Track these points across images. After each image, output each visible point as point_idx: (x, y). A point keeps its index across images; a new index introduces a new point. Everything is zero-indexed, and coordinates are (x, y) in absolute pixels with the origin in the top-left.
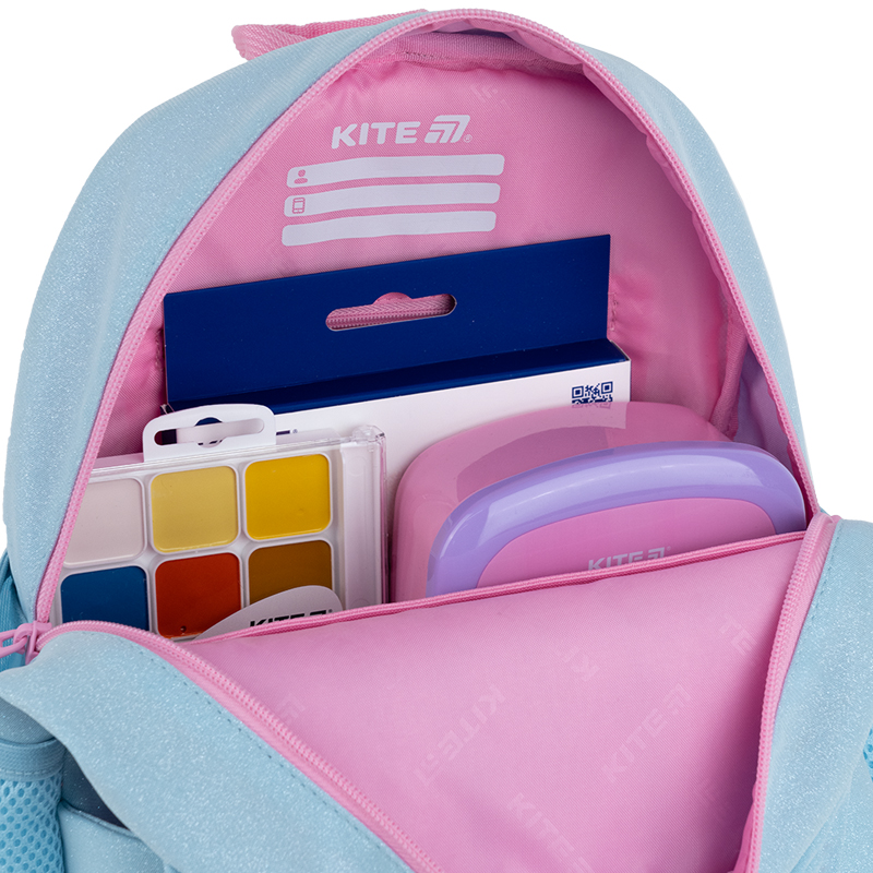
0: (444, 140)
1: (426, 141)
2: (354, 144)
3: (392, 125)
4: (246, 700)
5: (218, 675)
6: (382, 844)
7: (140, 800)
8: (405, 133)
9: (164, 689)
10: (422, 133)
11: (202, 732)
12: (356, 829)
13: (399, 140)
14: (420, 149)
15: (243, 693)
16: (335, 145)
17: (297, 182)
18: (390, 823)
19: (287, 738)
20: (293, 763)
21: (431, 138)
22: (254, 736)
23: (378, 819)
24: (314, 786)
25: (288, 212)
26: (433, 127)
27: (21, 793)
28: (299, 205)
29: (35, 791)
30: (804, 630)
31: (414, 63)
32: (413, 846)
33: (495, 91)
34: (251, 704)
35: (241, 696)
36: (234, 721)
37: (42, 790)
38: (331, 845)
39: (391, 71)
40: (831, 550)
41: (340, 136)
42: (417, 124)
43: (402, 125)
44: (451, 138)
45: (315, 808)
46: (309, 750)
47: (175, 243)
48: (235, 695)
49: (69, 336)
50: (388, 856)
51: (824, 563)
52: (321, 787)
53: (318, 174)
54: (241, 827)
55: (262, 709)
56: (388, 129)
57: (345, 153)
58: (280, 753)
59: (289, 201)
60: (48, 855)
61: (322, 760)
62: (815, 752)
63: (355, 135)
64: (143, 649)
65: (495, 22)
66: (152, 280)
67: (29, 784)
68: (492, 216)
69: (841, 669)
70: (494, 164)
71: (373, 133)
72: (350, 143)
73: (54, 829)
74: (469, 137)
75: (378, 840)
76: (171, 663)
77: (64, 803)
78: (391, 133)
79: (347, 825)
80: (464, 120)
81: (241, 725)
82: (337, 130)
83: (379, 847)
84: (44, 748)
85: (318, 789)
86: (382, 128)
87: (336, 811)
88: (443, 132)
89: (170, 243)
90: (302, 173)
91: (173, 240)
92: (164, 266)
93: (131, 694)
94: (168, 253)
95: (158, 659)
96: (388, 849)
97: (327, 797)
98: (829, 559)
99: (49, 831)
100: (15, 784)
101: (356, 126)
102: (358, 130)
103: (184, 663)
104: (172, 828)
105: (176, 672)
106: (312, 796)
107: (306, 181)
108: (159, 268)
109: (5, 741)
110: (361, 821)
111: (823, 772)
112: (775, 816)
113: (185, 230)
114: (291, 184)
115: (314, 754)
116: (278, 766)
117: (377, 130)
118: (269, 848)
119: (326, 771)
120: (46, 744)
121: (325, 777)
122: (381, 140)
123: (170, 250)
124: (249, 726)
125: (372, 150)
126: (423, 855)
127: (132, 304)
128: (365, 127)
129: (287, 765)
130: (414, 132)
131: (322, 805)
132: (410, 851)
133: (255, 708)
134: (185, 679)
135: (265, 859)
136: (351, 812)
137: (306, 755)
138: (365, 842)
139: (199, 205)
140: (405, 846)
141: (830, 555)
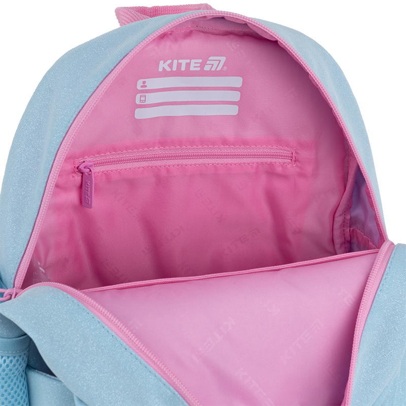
0: (213, 69)
1: (205, 69)
2: (170, 70)
3: (188, 61)
4: (116, 322)
5: (104, 310)
6: (176, 393)
7: (65, 366)
8: (195, 65)
9: (78, 315)
10: (203, 65)
11: (95, 336)
12: (164, 385)
13: (192, 69)
14: (202, 73)
15: (115, 319)
16: (160, 70)
17: (142, 87)
18: (180, 383)
19: (135, 341)
20: (137, 353)
21: (207, 68)
22: (119, 339)
23: (174, 381)
24: (146, 364)
25: (138, 102)
26: (208, 62)
27: (11, 361)
28: (143, 99)
29: (18, 361)
30: (376, 296)
31: (200, 31)
32: (190, 395)
33: (238, 46)
34: (118, 324)
35: (114, 320)
36: (110, 332)
37: (20, 360)
38: (152, 392)
39: (189, 34)
40: (391, 259)
41: (163, 66)
42: (200, 61)
43: (193, 61)
44: (217, 68)
45: (146, 374)
46: (144, 347)
47: (79, 113)
48: (111, 320)
49: (30, 155)
50: (178, 398)
51: (387, 264)
52: (149, 364)
53: (152, 83)
54: (111, 381)
55: (123, 327)
56: (186, 63)
57: (165, 74)
58: (131, 347)
59: (138, 96)
60: (17, 394)
61: (150, 352)
62: (381, 353)
63: (171, 65)
64: (69, 296)
65: (237, 19)
66: (68, 130)
67: (15, 357)
68: (236, 107)
69: (393, 314)
70: (237, 82)
71: (179, 65)
72: (168, 69)
73: (25, 379)
74: (225, 68)
75: (174, 391)
76: (82, 303)
77: (29, 367)
78: (188, 65)
79: (160, 383)
80: (223, 59)
81: (113, 334)
82: (162, 62)
83: (174, 394)
84: (21, 339)
85: (148, 365)
86: (184, 62)
87: (155, 376)
88: (213, 65)
89: (77, 113)
90: (144, 82)
91: (78, 111)
92: (74, 124)
93: (63, 316)
94: (76, 117)
95: (76, 301)
96: (179, 395)
97: (152, 369)
98: (390, 262)
99: (23, 380)
100: (8, 357)
101: (171, 61)
102: (172, 63)
103: (88, 304)
104: (79, 380)
105: (84, 307)
106: (145, 368)
107: (146, 86)
108: (72, 124)
109: (3, 338)
110: (167, 381)
111: (385, 362)
112: (362, 383)
113: (84, 106)
114: (139, 88)
115: (146, 349)
116: (129, 354)
117: (181, 63)
118: (123, 392)
119: (152, 357)
120: (22, 338)
121: (151, 360)
122: (183, 68)
123: (77, 116)
124: (117, 335)
125: (178, 73)
126: (194, 399)
127: (59, 141)
128: (175, 62)
129: (134, 353)
130: (199, 65)
131: (149, 373)
132: (188, 397)
133: (120, 326)
134: (88, 311)
135: (121, 396)
136: (162, 376)
137: (143, 349)
138: (168, 391)
139: (90, 95)
140: (186, 394)
141: (390, 261)
